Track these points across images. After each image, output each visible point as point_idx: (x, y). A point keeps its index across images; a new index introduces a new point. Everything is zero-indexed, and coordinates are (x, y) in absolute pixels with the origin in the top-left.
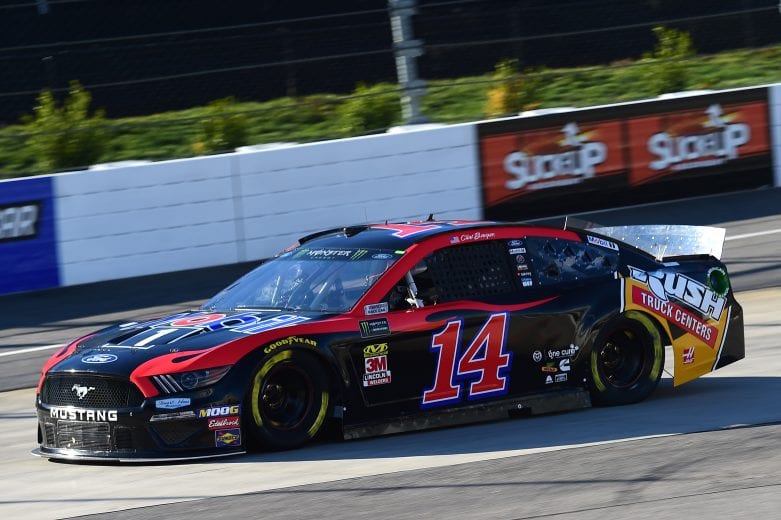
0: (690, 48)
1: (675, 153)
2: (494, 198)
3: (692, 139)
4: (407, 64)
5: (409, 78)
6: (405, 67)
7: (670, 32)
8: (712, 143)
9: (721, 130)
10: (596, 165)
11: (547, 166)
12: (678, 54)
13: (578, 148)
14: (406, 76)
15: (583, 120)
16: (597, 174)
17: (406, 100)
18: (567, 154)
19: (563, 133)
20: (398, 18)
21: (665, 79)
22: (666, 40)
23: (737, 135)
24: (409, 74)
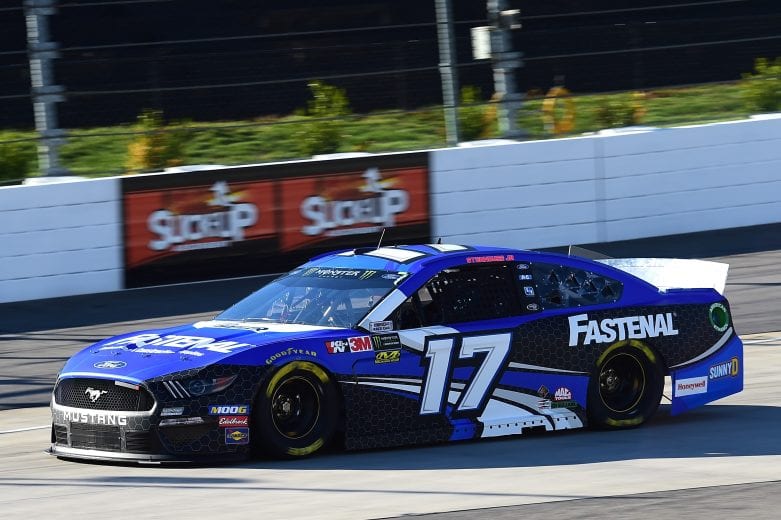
0: (344, 107)
1: (330, 218)
2: (137, 258)
3: (348, 204)
4: (46, 111)
5: (48, 127)
6: (44, 114)
7: (327, 88)
8: (368, 210)
9: (378, 195)
10: (246, 228)
11: (194, 227)
12: (333, 112)
13: (227, 209)
14: (45, 124)
15: (233, 178)
16: (246, 237)
17: (43, 149)
18: (215, 215)
19: (212, 192)
20: (39, 61)
21: (318, 139)
22: (321, 97)
23: (395, 201)
24: (48, 122)
